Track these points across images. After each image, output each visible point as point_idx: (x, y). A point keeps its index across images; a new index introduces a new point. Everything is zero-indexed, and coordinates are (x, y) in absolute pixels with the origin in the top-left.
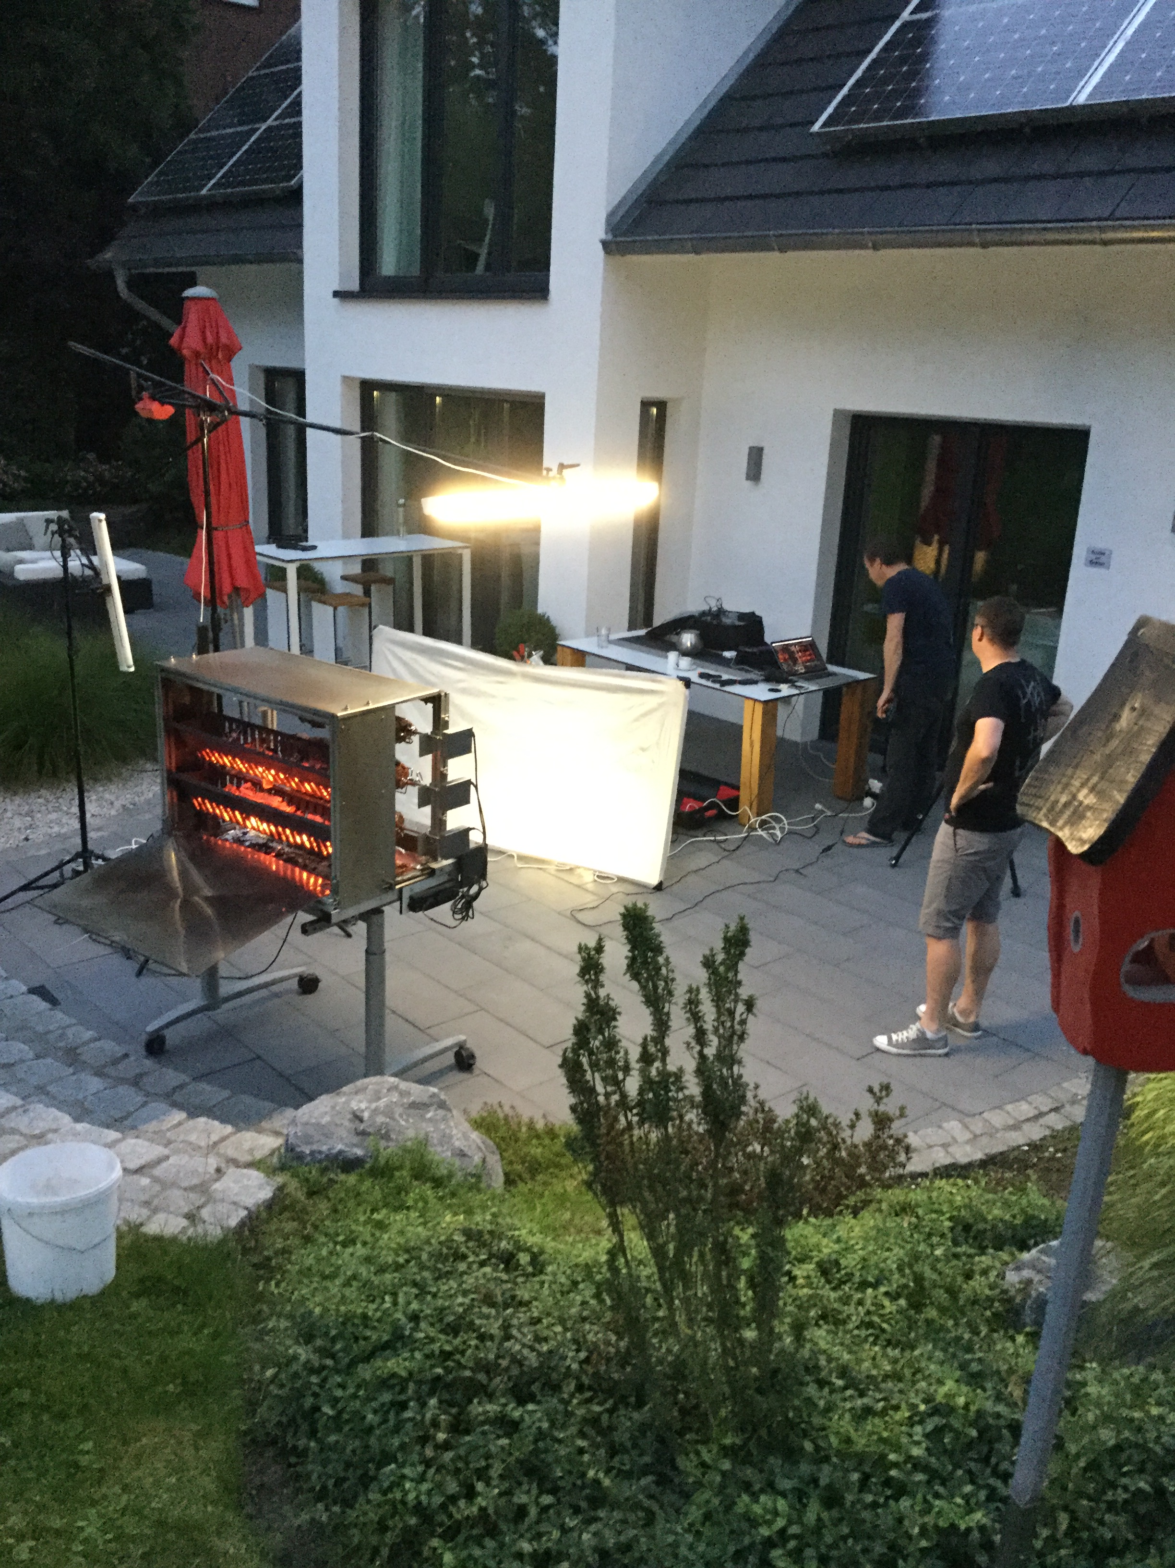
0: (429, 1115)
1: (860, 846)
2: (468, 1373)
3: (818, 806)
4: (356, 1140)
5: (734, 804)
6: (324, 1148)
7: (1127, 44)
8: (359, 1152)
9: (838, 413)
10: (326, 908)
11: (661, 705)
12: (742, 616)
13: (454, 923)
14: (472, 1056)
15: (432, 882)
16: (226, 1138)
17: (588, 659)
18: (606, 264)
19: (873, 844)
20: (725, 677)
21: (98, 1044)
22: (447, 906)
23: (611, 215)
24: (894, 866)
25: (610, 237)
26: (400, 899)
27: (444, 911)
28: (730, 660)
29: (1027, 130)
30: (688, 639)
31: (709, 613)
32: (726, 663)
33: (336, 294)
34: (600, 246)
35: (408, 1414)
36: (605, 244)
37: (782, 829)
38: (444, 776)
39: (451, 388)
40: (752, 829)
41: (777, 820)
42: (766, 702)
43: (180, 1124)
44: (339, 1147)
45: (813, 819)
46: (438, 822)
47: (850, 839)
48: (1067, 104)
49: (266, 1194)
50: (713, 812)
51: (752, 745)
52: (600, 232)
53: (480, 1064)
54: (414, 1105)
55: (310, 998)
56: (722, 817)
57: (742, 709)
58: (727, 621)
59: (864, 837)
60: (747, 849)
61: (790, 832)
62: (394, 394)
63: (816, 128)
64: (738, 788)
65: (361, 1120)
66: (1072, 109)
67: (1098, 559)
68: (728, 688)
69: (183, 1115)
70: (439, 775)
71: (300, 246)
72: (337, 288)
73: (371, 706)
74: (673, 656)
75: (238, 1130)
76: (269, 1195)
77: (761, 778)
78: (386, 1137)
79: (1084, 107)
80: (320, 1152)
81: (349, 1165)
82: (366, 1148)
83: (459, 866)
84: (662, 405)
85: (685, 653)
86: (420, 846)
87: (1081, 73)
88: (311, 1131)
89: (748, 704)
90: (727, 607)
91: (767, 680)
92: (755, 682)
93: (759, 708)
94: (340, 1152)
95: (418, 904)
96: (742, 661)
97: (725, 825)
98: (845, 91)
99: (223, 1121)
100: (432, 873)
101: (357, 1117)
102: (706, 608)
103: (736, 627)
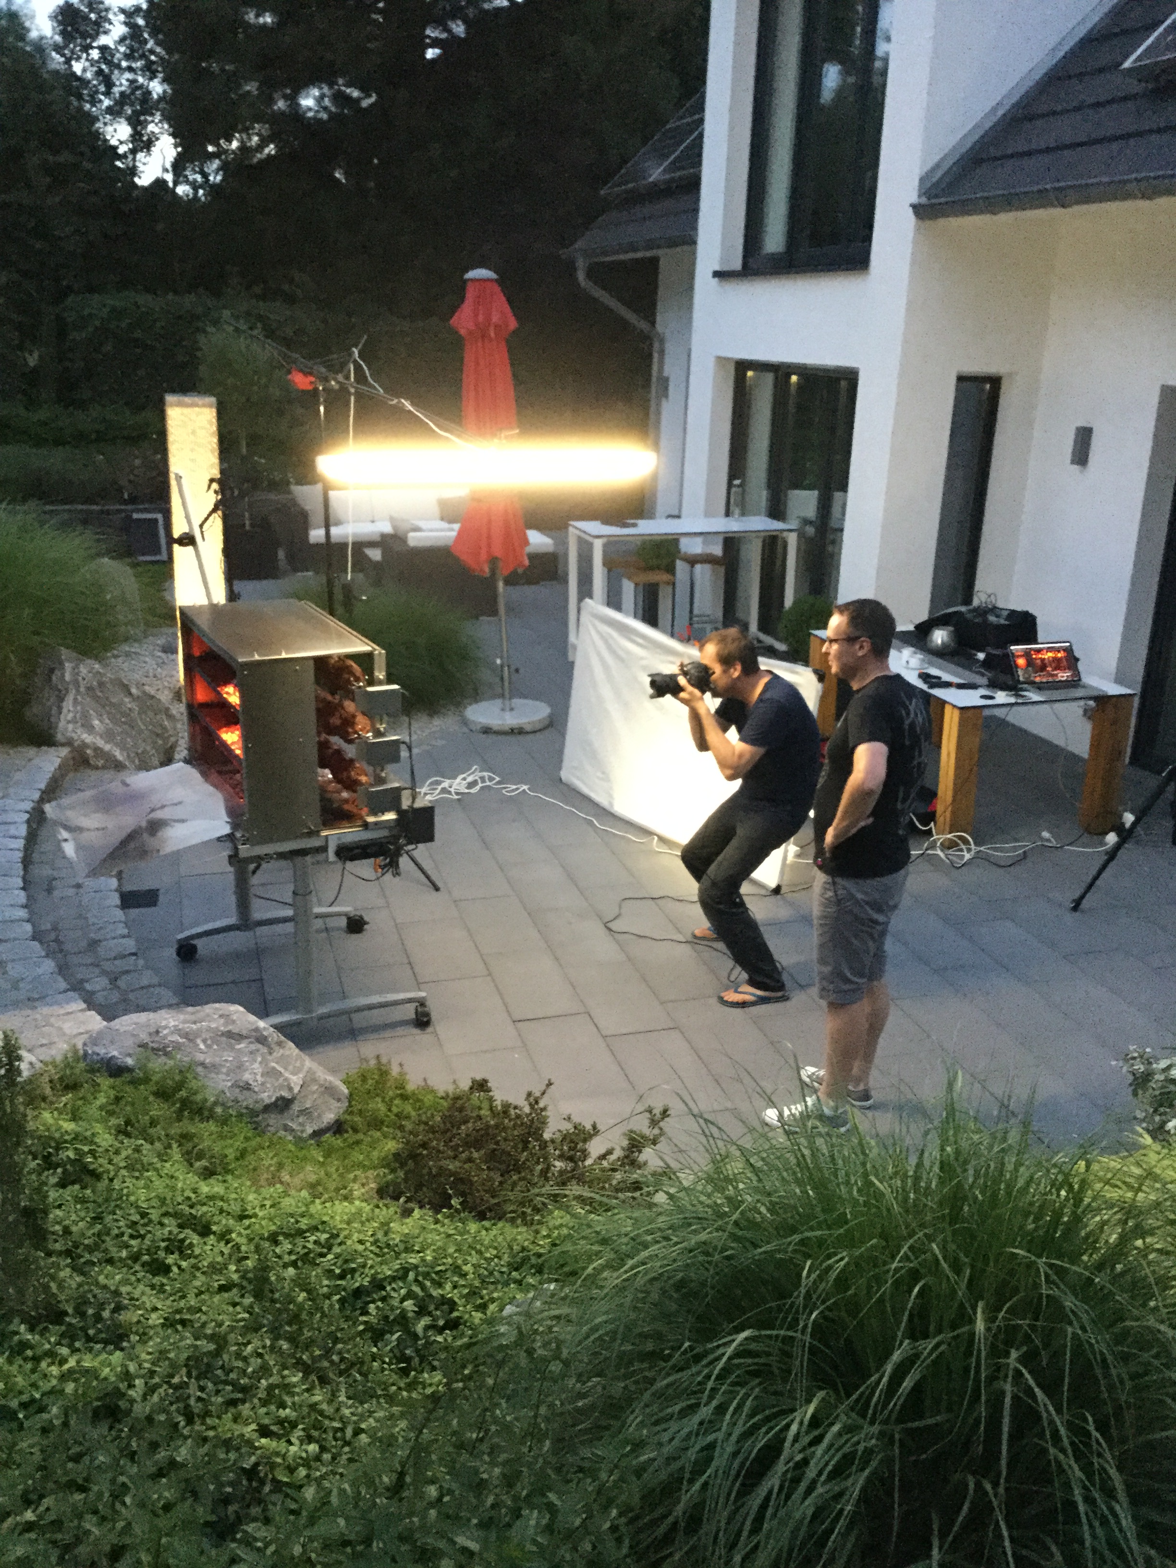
0: (239, 1046)
3: (1046, 834)
8: (130, 1061)
9: (1166, 390)
14: (430, 1015)
15: (366, 835)
18: (918, 229)
21: (124, 941)
25: (924, 200)
26: (327, 845)
30: (940, 637)
33: (717, 274)
34: (911, 210)
36: (915, 208)
37: (968, 852)
42: (962, 709)
46: (377, 777)
51: (948, 755)
52: (913, 195)
54: (228, 1034)
61: (979, 857)
63: (1127, 64)
71: (695, 228)
72: (717, 268)
73: (283, 656)
83: (402, 823)
89: (948, 710)
93: (956, 715)
100: (366, 825)
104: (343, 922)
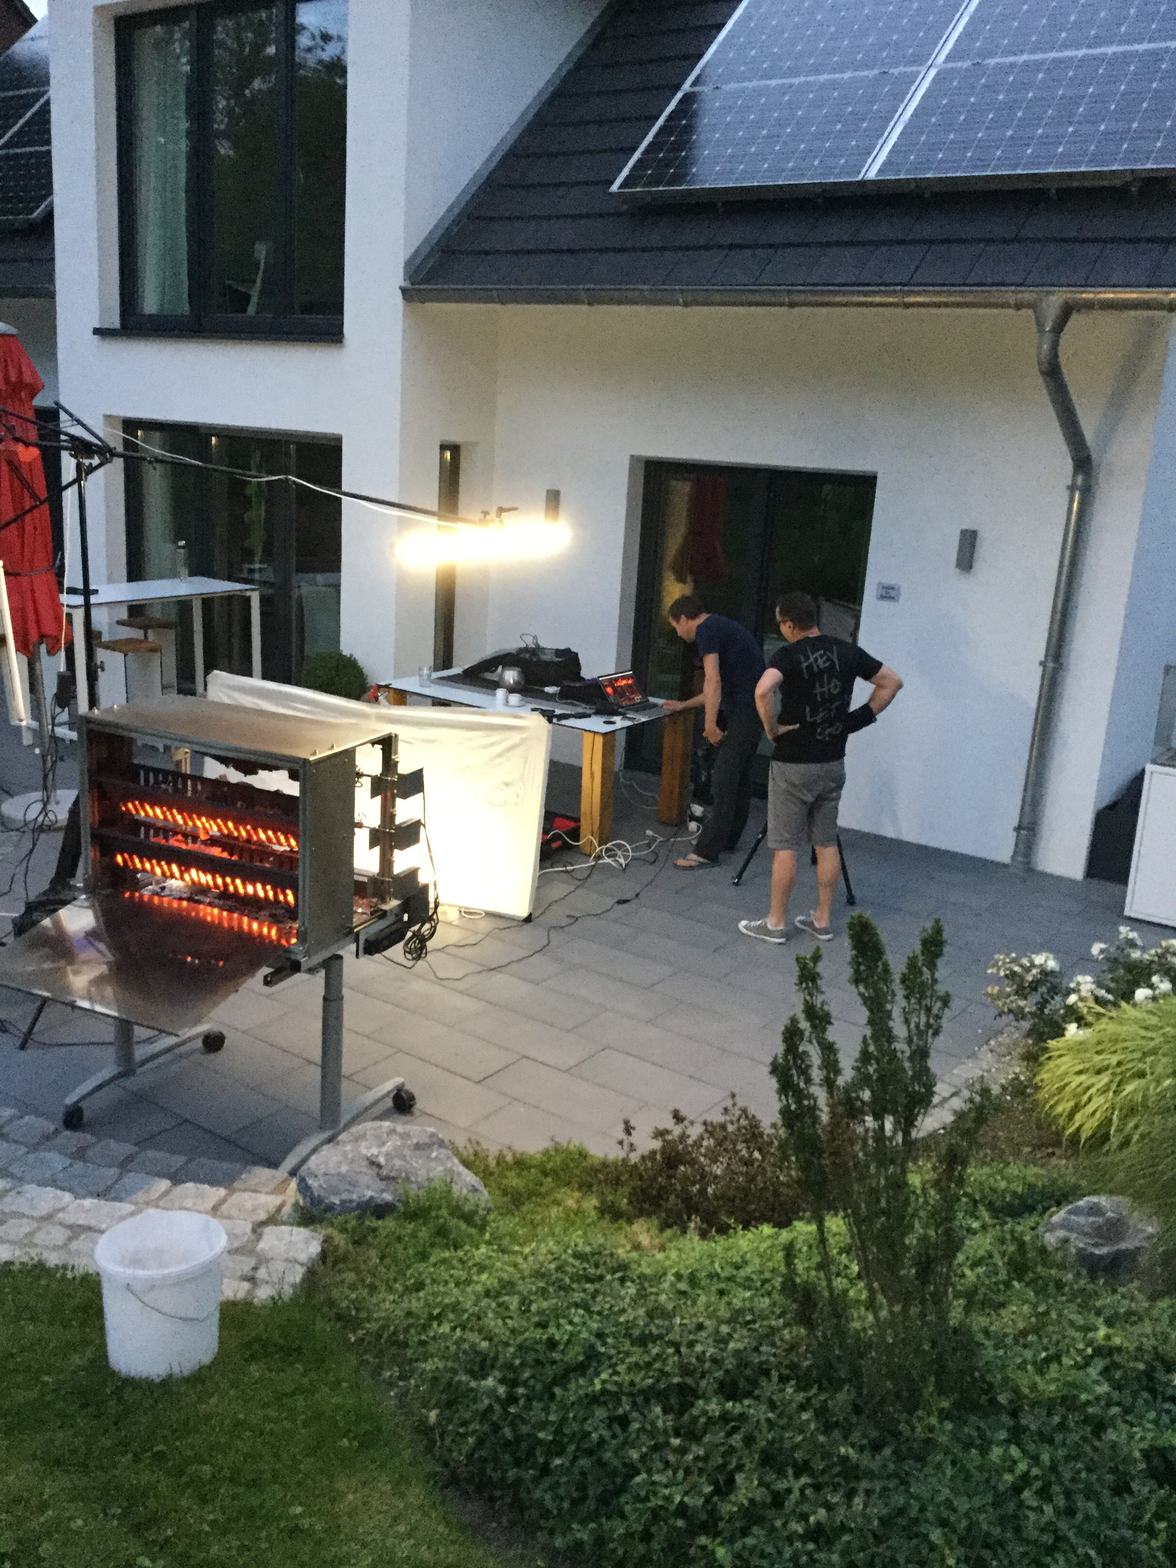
0: (434, 1154)
1: (691, 868)
2: (676, 1380)
3: (649, 832)
4: (382, 1185)
5: (575, 834)
6: (355, 1197)
7: (905, 128)
8: (388, 1197)
9: (634, 459)
10: (293, 957)
11: (523, 740)
12: (558, 653)
13: (409, 964)
14: (412, 1098)
15: (382, 924)
16: (223, 1201)
17: (409, 699)
18: (405, 310)
19: (701, 866)
20: (558, 712)
22: (400, 946)
23: (408, 264)
24: (737, 884)
25: (408, 285)
26: (357, 940)
27: (397, 951)
28: (554, 695)
29: (820, 201)
30: (511, 676)
31: (526, 650)
32: (549, 697)
33: (97, 331)
34: (400, 293)
35: (636, 1426)
36: (404, 291)
37: (626, 857)
38: (393, 817)
39: (227, 429)
40: (599, 857)
41: (619, 846)
42: (605, 735)
43: (167, 1193)
44: (369, 1193)
45: (649, 845)
46: (386, 862)
47: (681, 862)
48: (860, 178)
49: (315, 1248)
50: (559, 843)
51: (592, 775)
52: (397, 278)
53: (420, 1105)
54: (418, 1147)
55: (221, 1056)
56: (567, 847)
57: (581, 740)
58: (546, 657)
59: (694, 858)
60: (595, 877)
61: (634, 859)
62: (158, 434)
63: (614, 188)
64: (577, 820)
65: (379, 1166)
66: (864, 183)
67: (888, 593)
68: (564, 722)
69: (165, 1184)
70: (387, 814)
71: (51, 279)
72: (97, 325)
73: (336, 750)
74: (501, 693)
75: (232, 1191)
76: (319, 1249)
77: (603, 809)
78: (407, 1179)
79: (873, 182)
80: (351, 1201)
81: (381, 1210)
82: (394, 1193)
83: (405, 907)
84: (455, 449)
85: (511, 690)
86: (370, 890)
87: (866, 152)
88: (335, 1181)
89: (588, 737)
90: (543, 644)
91: (598, 713)
92: (589, 716)
93: (599, 740)
94: (372, 1197)
95: (373, 947)
96: (565, 696)
97: (568, 856)
98: (637, 155)
99: (212, 1184)
100: (384, 914)
101: (373, 1163)
102: (523, 645)
103: (552, 662)
104: (199, 1043)
